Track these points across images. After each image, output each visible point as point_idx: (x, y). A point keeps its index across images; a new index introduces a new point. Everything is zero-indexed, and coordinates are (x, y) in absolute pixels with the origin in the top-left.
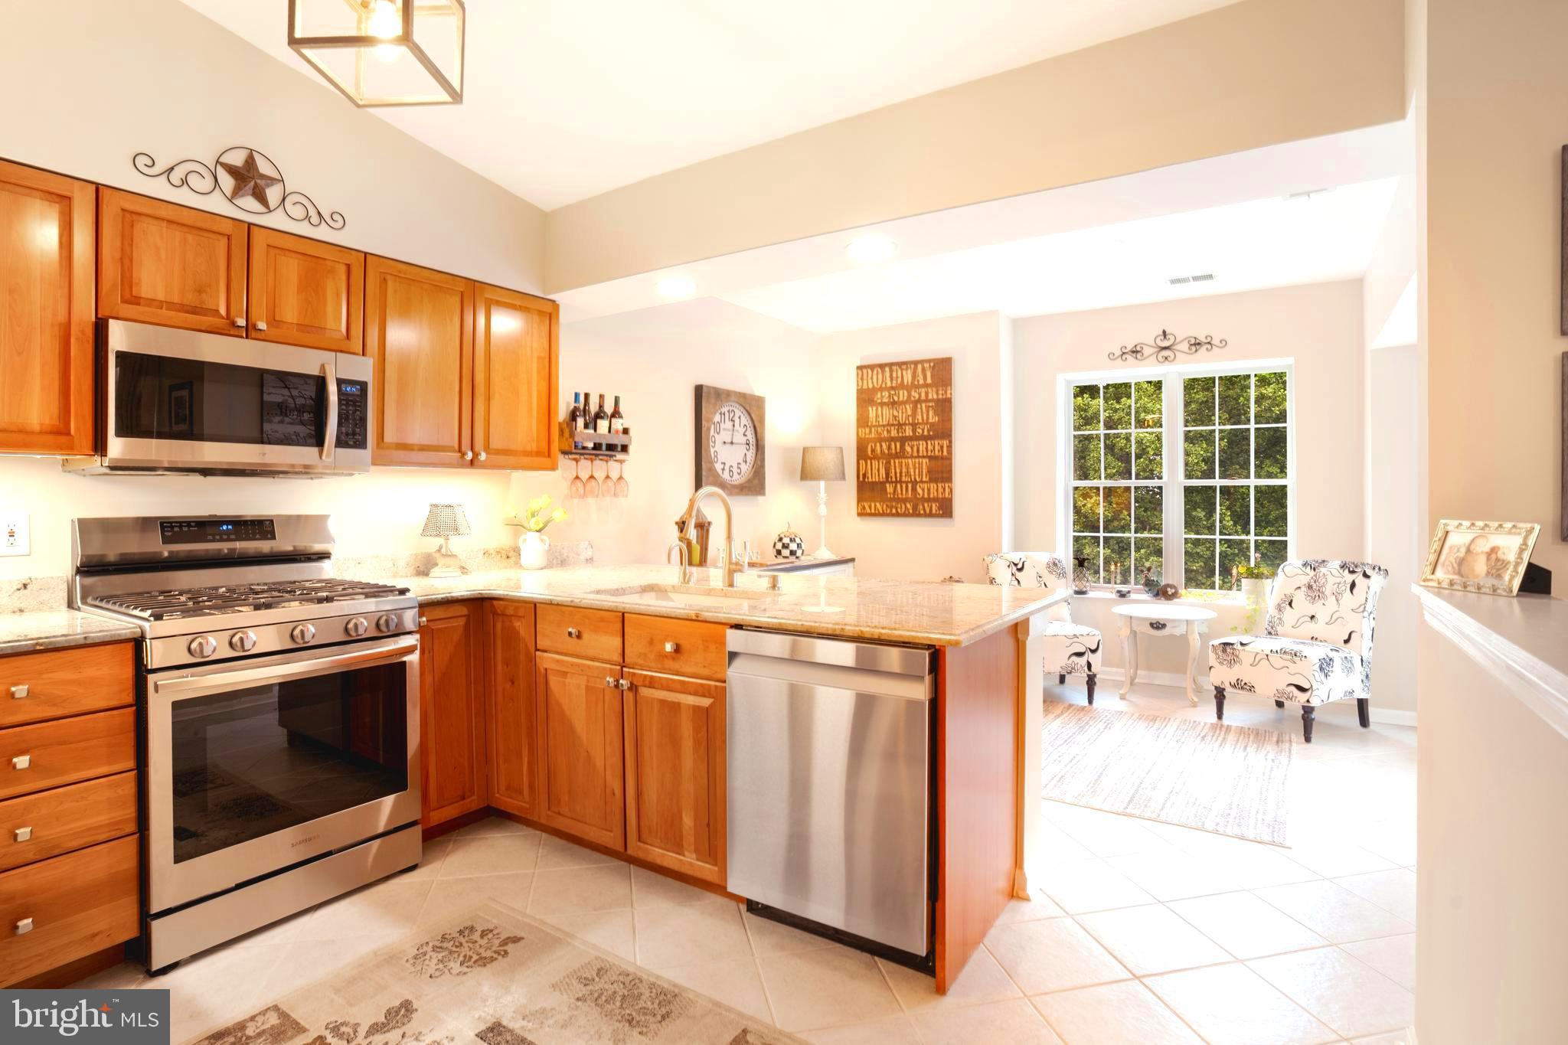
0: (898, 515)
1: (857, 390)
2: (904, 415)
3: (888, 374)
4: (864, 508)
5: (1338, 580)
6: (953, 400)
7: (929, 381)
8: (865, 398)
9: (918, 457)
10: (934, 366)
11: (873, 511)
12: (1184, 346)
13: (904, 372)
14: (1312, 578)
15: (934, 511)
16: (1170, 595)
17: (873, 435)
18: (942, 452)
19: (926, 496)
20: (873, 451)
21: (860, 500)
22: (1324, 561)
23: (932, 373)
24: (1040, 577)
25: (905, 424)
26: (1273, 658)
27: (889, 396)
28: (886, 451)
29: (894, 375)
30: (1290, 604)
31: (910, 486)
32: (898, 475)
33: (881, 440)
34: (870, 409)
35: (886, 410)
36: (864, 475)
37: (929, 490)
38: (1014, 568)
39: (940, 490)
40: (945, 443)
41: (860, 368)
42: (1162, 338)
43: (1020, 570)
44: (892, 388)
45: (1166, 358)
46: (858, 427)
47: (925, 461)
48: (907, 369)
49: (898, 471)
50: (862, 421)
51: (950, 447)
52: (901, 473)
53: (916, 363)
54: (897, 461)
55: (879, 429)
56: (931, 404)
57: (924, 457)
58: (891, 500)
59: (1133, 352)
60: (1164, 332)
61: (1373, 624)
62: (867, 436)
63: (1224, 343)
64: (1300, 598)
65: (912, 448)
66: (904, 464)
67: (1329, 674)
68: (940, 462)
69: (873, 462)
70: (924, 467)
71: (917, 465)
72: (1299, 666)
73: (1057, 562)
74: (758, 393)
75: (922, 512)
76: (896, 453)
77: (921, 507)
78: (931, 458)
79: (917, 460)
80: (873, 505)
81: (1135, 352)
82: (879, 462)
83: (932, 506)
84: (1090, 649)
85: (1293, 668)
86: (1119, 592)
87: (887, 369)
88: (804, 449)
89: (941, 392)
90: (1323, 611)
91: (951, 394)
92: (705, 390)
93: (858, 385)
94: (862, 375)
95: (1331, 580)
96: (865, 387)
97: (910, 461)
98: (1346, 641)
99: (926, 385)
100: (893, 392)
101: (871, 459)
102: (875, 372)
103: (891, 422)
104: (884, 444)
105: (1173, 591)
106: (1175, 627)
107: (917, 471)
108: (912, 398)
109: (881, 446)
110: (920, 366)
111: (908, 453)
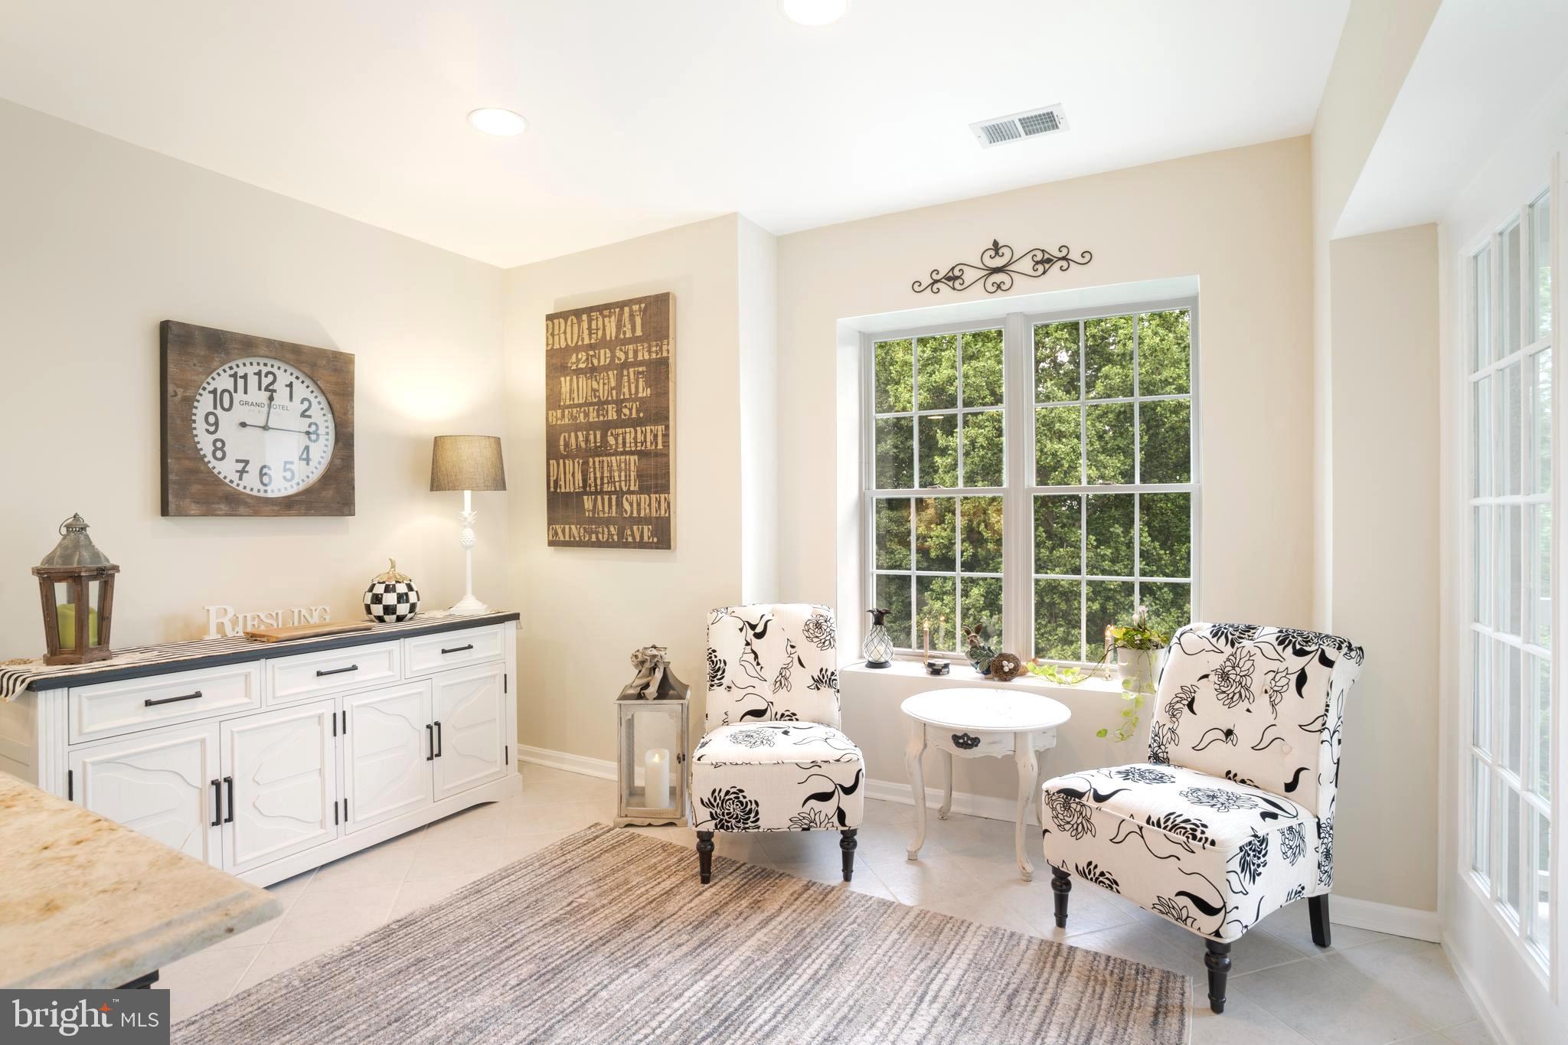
0: (599, 544)
1: (547, 351)
2: (606, 387)
3: (585, 325)
4: (556, 533)
5: (1275, 666)
6: (671, 361)
7: (639, 333)
8: (557, 364)
9: (624, 453)
10: (646, 307)
11: (567, 539)
12: (1026, 265)
13: (607, 320)
14: (1228, 660)
15: (646, 539)
16: (1005, 673)
17: (566, 421)
18: (657, 443)
19: (635, 514)
20: (567, 445)
21: (551, 521)
22: (1249, 628)
23: (642, 319)
24: (793, 647)
25: (607, 402)
26: (1150, 831)
27: (587, 359)
28: (583, 445)
29: (594, 326)
30: (1190, 706)
31: (614, 497)
32: (599, 482)
33: (577, 428)
34: (563, 379)
35: (582, 380)
36: (556, 482)
37: (639, 505)
38: (751, 633)
39: (654, 505)
40: (660, 428)
41: (550, 318)
42: (992, 253)
43: (759, 636)
44: (591, 347)
45: (999, 287)
46: (548, 409)
47: (634, 458)
48: (610, 317)
49: (598, 475)
50: (553, 401)
51: (666, 436)
52: (602, 478)
53: (622, 305)
54: (597, 459)
55: (575, 410)
56: (641, 369)
57: (632, 453)
58: (593, 520)
59: (949, 279)
60: (996, 243)
61: (1337, 750)
62: (559, 422)
63: (1087, 256)
64: (1207, 695)
65: (616, 439)
66: (605, 464)
67: (1260, 870)
68: (652, 461)
69: (567, 462)
70: (632, 468)
71: (623, 465)
72: (1200, 859)
73: (822, 620)
74: (344, 348)
75: (630, 539)
76: (596, 447)
77: (629, 533)
78: (642, 454)
79: (623, 457)
80: (567, 527)
81: (951, 278)
82: (574, 463)
83: (643, 528)
84: (841, 786)
85: (1189, 862)
86: (930, 665)
87: (585, 317)
88: (436, 438)
89: (654, 349)
90: (1248, 722)
91: (668, 351)
92: (175, 330)
93: (547, 345)
94: (553, 328)
95: (1262, 665)
96: (557, 346)
97: (613, 458)
98: (1290, 787)
99: (635, 340)
100: (591, 353)
101: (564, 457)
102: (569, 323)
103: (590, 400)
104: (580, 434)
105: (1012, 665)
106: (994, 743)
107: (623, 474)
108: (617, 361)
109: (577, 437)
110: (627, 309)
111: (611, 446)
